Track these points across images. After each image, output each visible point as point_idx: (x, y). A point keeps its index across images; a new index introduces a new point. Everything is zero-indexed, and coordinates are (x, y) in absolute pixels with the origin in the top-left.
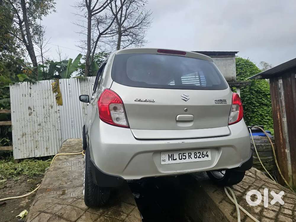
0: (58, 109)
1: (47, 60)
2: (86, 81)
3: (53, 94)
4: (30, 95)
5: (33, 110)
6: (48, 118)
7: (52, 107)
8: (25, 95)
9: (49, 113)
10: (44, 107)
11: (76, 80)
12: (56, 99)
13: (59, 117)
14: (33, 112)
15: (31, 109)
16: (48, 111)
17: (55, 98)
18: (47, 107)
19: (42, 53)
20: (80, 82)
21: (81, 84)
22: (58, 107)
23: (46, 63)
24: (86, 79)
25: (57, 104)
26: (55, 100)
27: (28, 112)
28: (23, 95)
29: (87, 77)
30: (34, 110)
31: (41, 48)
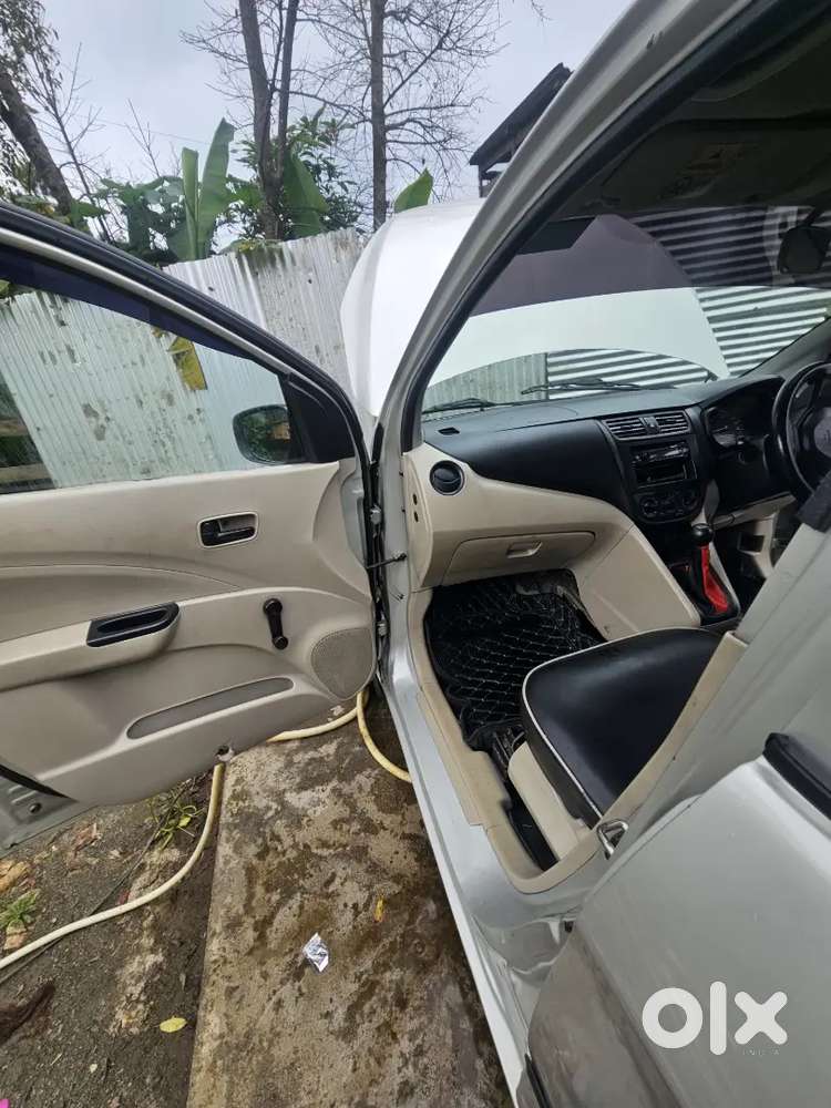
0: (196, 407)
1: (104, 181)
2: (279, 266)
3: (158, 342)
4: (71, 352)
5: (102, 416)
6: (169, 444)
7: (170, 400)
8: (52, 357)
9: (166, 426)
10: (141, 403)
11: (236, 263)
12: (176, 361)
13: (209, 437)
14: (105, 424)
15: (96, 415)
16: (159, 418)
17: (170, 359)
18: (152, 403)
19: (69, 143)
20: (255, 275)
21: (261, 283)
22: (192, 395)
23: (103, 195)
24: (277, 256)
25: (187, 386)
26: (173, 367)
27: (88, 426)
28: (42, 355)
29: (282, 244)
30: (108, 419)
31: (56, 115)
